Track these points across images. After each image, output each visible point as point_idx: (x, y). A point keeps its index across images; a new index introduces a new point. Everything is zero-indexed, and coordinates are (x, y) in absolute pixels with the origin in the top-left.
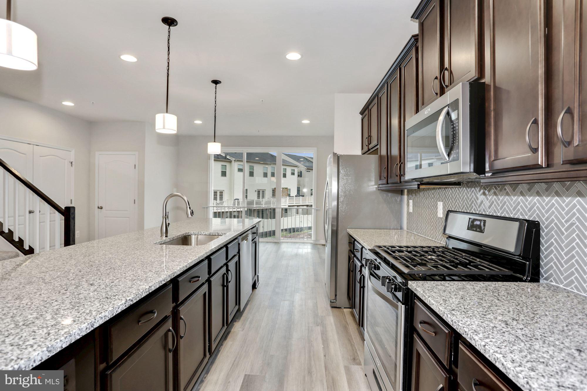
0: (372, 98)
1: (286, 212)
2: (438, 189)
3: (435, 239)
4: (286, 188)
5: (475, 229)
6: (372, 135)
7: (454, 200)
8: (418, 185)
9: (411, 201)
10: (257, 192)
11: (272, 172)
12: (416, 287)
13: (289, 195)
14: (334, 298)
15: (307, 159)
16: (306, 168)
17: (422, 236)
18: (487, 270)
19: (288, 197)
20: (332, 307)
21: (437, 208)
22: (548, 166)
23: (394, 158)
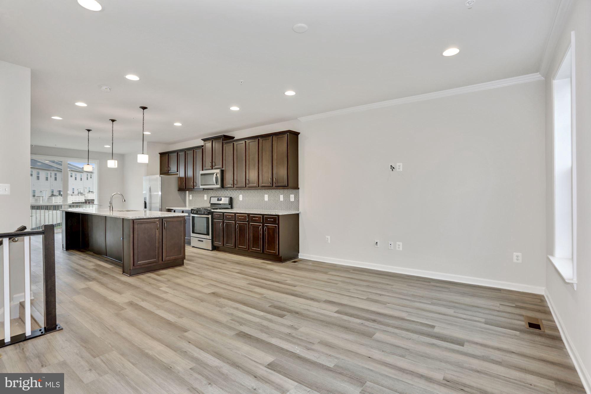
0: (172, 151)
5: (219, 201)
6: (171, 167)
7: (211, 194)
8: (203, 190)
9: (191, 194)
21: (205, 196)
23: (189, 179)
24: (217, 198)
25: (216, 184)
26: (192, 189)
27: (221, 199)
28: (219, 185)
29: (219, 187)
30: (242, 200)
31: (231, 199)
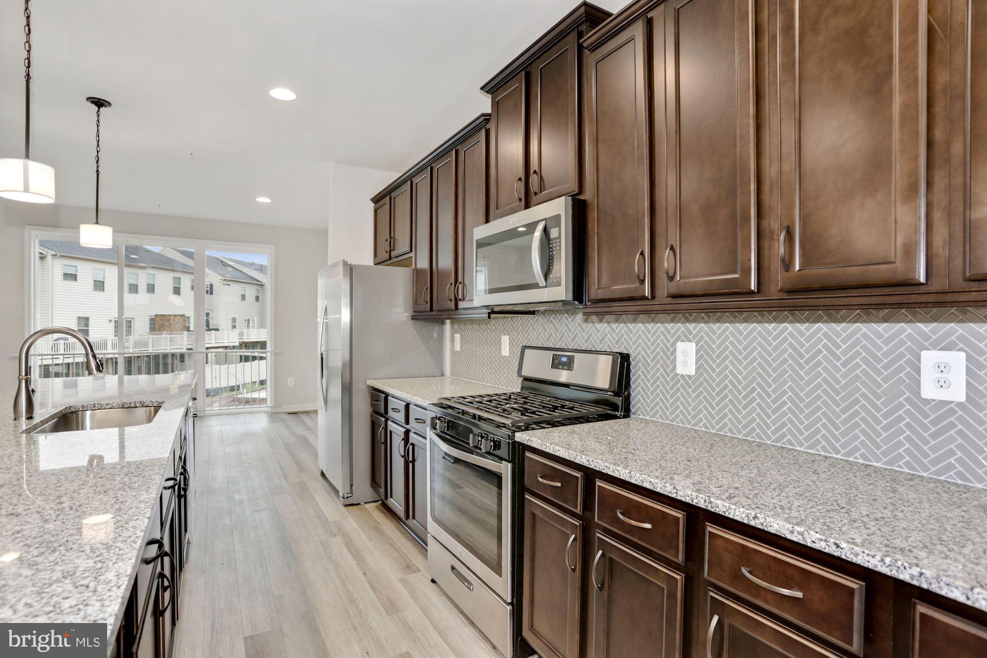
0: (397, 182)
1: (181, 361)
2: (502, 318)
3: (498, 385)
4: (181, 316)
5: (561, 367)
6: (396, 237)
7: (526, 333)
8: (489, 314)
9: (457, 336)
10: (113, 324)
11: (148, 284)
12: (528, 437)
13: (189, 331)
14: (348, 490)
15: (222, 262)
16: (222, 278)
17: (478, 382)
18: (585, 411)
19: (186, 332)
20: (346, 506)
21: (501, 344)
22: (653, 297)
23: (443, 274)
24: (552, 353)
25: (542, 282)
26: (449, 310)
27: (571, 360)
28: (559, 284)
29: (563, 297)
30: (693, 373)
31: (623, 362)
